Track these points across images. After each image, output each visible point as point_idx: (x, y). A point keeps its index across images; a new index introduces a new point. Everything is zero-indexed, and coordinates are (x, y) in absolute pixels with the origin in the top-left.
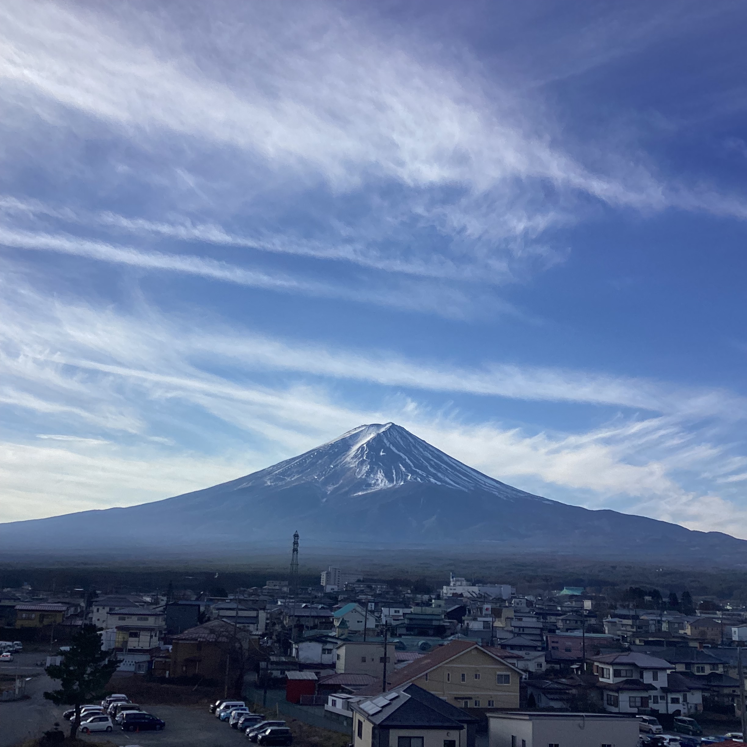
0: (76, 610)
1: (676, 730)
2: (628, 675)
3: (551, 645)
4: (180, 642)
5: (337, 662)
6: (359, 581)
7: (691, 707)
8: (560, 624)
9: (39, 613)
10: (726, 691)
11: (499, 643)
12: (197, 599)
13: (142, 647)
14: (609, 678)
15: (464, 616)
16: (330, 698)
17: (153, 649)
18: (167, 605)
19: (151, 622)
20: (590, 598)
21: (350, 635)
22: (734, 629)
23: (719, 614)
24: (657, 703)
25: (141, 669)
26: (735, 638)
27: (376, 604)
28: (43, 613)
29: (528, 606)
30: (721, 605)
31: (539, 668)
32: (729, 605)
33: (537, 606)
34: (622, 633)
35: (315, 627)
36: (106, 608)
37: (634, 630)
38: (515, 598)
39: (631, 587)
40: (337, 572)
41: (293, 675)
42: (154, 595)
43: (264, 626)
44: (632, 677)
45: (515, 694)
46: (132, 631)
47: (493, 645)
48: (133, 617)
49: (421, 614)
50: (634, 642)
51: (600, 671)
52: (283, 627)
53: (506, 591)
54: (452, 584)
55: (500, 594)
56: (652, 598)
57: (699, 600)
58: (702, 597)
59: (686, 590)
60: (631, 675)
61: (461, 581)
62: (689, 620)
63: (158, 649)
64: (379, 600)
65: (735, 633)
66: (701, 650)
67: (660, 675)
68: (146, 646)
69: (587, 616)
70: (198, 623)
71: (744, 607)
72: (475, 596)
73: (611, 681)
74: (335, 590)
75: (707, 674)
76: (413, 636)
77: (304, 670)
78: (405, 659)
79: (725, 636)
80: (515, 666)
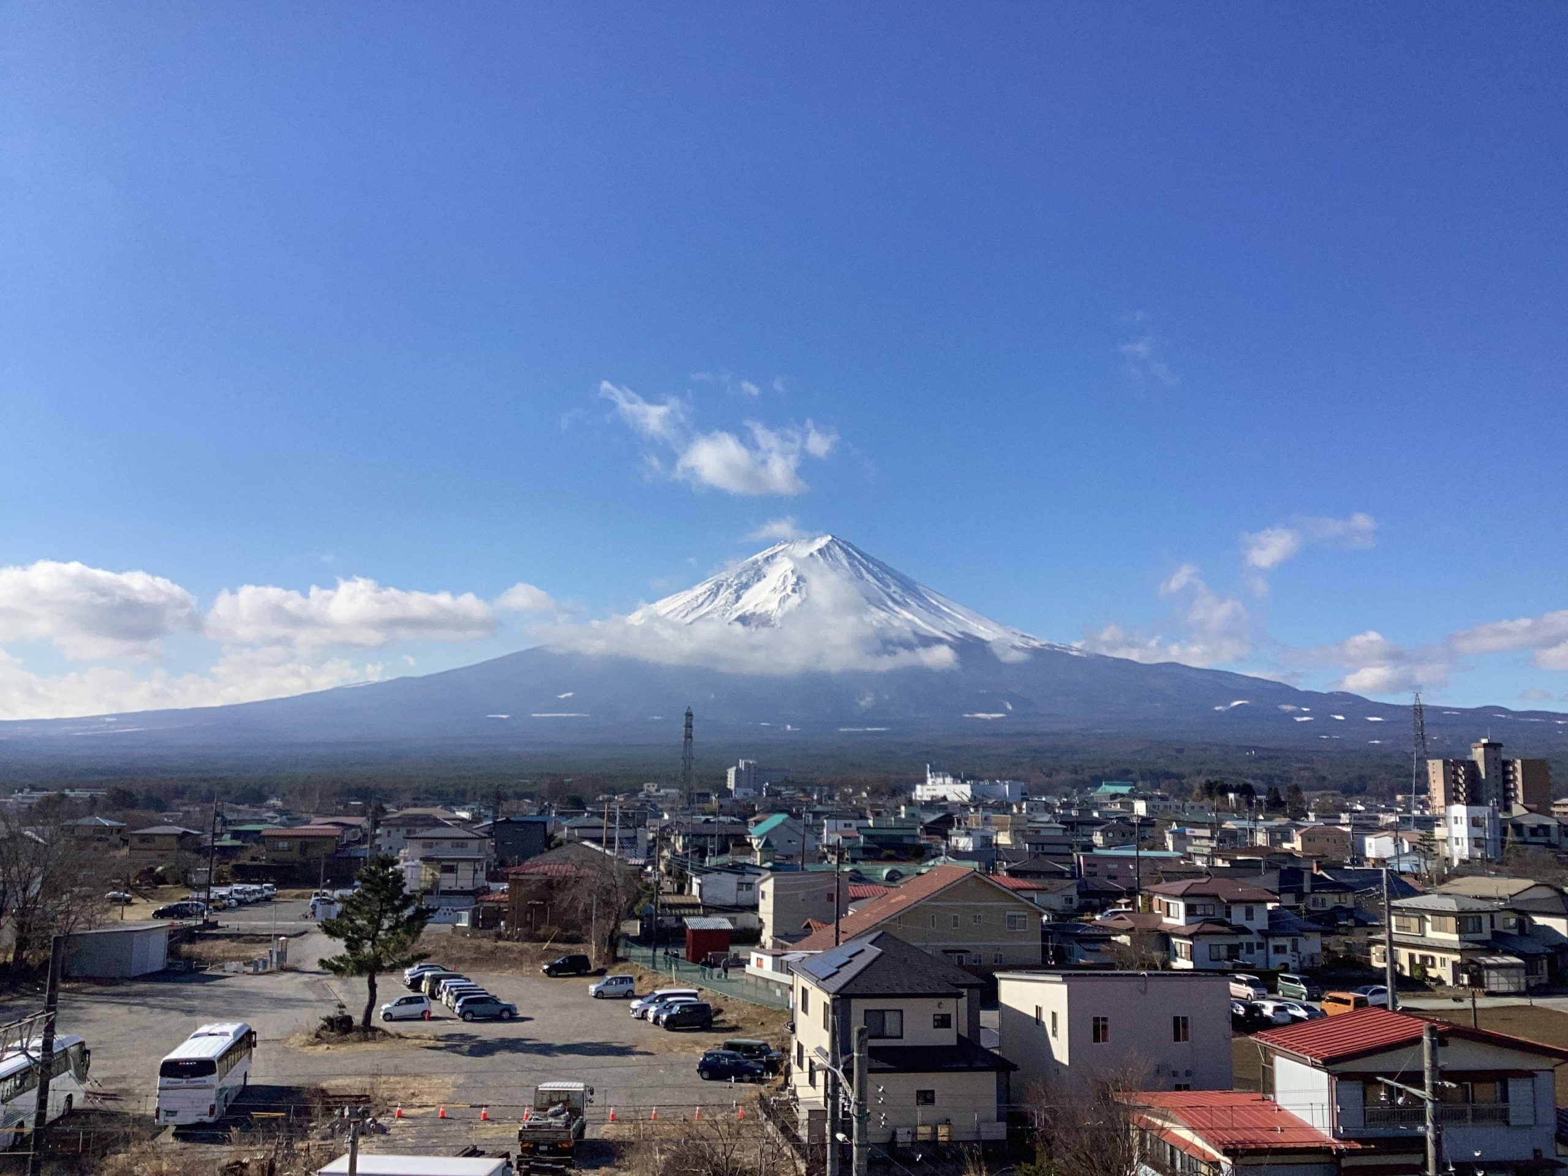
0: (355, 834)
2: (1207, 912)
3: (1085, 870)
4: (520, 878)
5: (761, 901)
6: (786, 781)
7: (1304, 958)
8: (1098, 839)
9: (299, 840)
11: (1006, 868)
12: (541, 813)
13: (461, 888)
14: (1178, 918)
15: (951, 828)
16: (754, 956)
17: (478, 889)
18: (495, 823)
19: (472, 850)
20: (1144, 798)
21: (779, 861)
22: (1369, 841)
23: (1345, 818)
24: (1253, 952)
25: (463, 920)
26: (1371, 853)
27: (817, 815)
28: (307, 840)
30: (1348, 804)
31: (1068, 904)
32: (1360, 804)
33: (1062, 812)
34: (1195, 850)
35: (724, 850)
36: (401, 830)
37: (1214, 844)
38: (1027, 800)
39: (1208, 781)
40: (752, 768)
41: (693, 923)
42: (474, 809)
43: (645, 850)
44: (1213, 915)
45: (1035, 943)
46: (445, 864)
47: (996, 871)
48: (443, 841)
49: (885, 828)
51: (1164, 908)
52: (674, 852)
53: (1012, 791)
54: (930, 781)
55: (1005, 796)
56: (1241, 796)
57: (1311, 796)
58: (1318, 793)
59: (1294, 782)
60: (1211, 913)
61: (944, 777)
62: (1298, 828)
63: (486, 889)
64: (819, 808)
65: (1370, 846)
66: (1318, 874)
67: (1256, 909)
68: (469, 887)
69: (1140, 825)
70: (546, 850)
71: (1383, 806)
72: (966, 799)
73: (1181, 921)
74: (750, 796)
75: (1329, 908)
76: (873, 861)
77: (711, 915)
78: (863, 896)
79: (1354, 852)
80: (1033, 902)
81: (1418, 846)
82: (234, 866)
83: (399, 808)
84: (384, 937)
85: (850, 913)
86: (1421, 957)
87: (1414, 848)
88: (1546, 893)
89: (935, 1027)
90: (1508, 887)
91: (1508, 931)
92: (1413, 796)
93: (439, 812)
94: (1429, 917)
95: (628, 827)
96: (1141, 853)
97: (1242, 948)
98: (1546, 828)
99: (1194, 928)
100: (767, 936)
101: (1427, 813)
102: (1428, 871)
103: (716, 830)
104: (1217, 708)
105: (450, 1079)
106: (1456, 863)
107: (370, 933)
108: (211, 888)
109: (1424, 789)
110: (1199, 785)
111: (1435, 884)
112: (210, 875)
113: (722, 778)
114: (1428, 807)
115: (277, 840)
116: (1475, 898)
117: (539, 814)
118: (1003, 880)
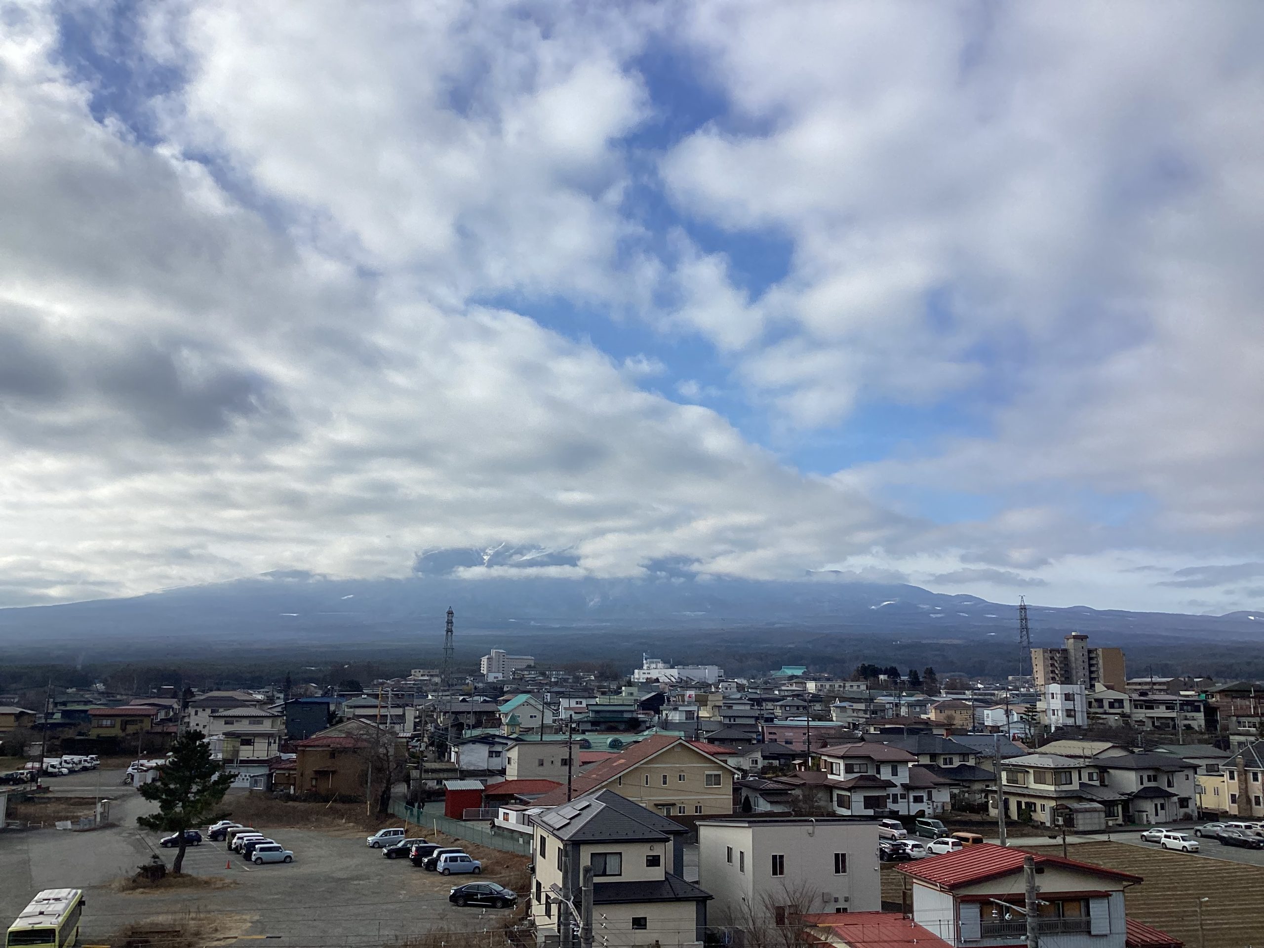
0: (167, 713)
1: (918, 833)
2: (863, 770)
3: (767, 737)
4: (308, 749)
5: (508, 766)
6: (529, 667)
7: (937, 806)
8: (778, 712)
9: (120, 718)
10: (977, 786)
11: (705, 736)
12: (325, 695)
13: (259, 758)
14: (839, 775)
15: (662, 705)
16: (501, 811)
17: (272, 759)
18: (286, 704)
19: (266, 726)
20: (814, 679)
21: (521, 733)
22: (986, 712)
23: (968, 694)
24: (897, 802)
25: (259, 785)
26: (988, 723)
27: (555, 695)
28: (127, 718)
29: (739, 691)
30: (971, 683)
31: (754, 765)
32: (980, 684)
33: (749, 690)
34: (853, 720)
35: (478, 725)
36: (207, 710)
37: (868, 716)
38: (723, 681)
39: (863, 665)
40: (501, 657)
41: (452, 785)
42: (268, 692)
43: (413, 726)
44: (867, 772)
45: (728, 797)
46: (243, 738)
47: (697, 739)
48: (242, 719)
49: (609, 705)
50: (867, 731)
51: (829, 766)
52: (437, 727)
53: (710, 673)
54: (645, 667)
55: (705, 678)
56: (888, 677)
57: (944, 678)
58: (948, 675)
59: (929, 667)
60: (866, 771)
61: (657, 663)
62: (933, 702)
63: (278, 759)
64: (556, 689)
65: (988, 717)
66: (947, 739)
67: (900, 769)
68: (263, 756)
69: (810, 701)
70: (328, 725)
71: (998, 685)
72: (674, 680)
73: (842, 778)
74: (499, 679)
75: (955, 767)
76: (601, 732)
77: (467, 778)
78: (591, 761)
79: (976, 721)
80: (727, 764)
81: (1024, 716)
82: (65, 740)
83: (204, 692)
84: (193, 799)
85: (580, 775)
86: (1026, 803)
87: (1021, 717)
88: (1119, 753)
89: (647, 866)
90: (1092, 749)
91: (1091, 783)
92: (1021, 677)
93: (239, 695)
94: (1030, 772)
95: (398, 706)
96: (811, 723)
97: (889, 799)
98: (1121, 702)
99: (852, 783)
101: (1032, 690)
102: (1032, 736)
103: (472, 707)
104: (871, 607)
105: (248, 917)
106: (1053, 729)
107: (181, 795)
108: (45, 759)
109: (1030, 672)
110: (855, 668)
111: (1037, 746)
112: (43, 747)
113: (476, 664)
114: (1033, 686)
115: (102, 718)
116: (1067, 756)
117: (322, 697)
118: (703, 746)
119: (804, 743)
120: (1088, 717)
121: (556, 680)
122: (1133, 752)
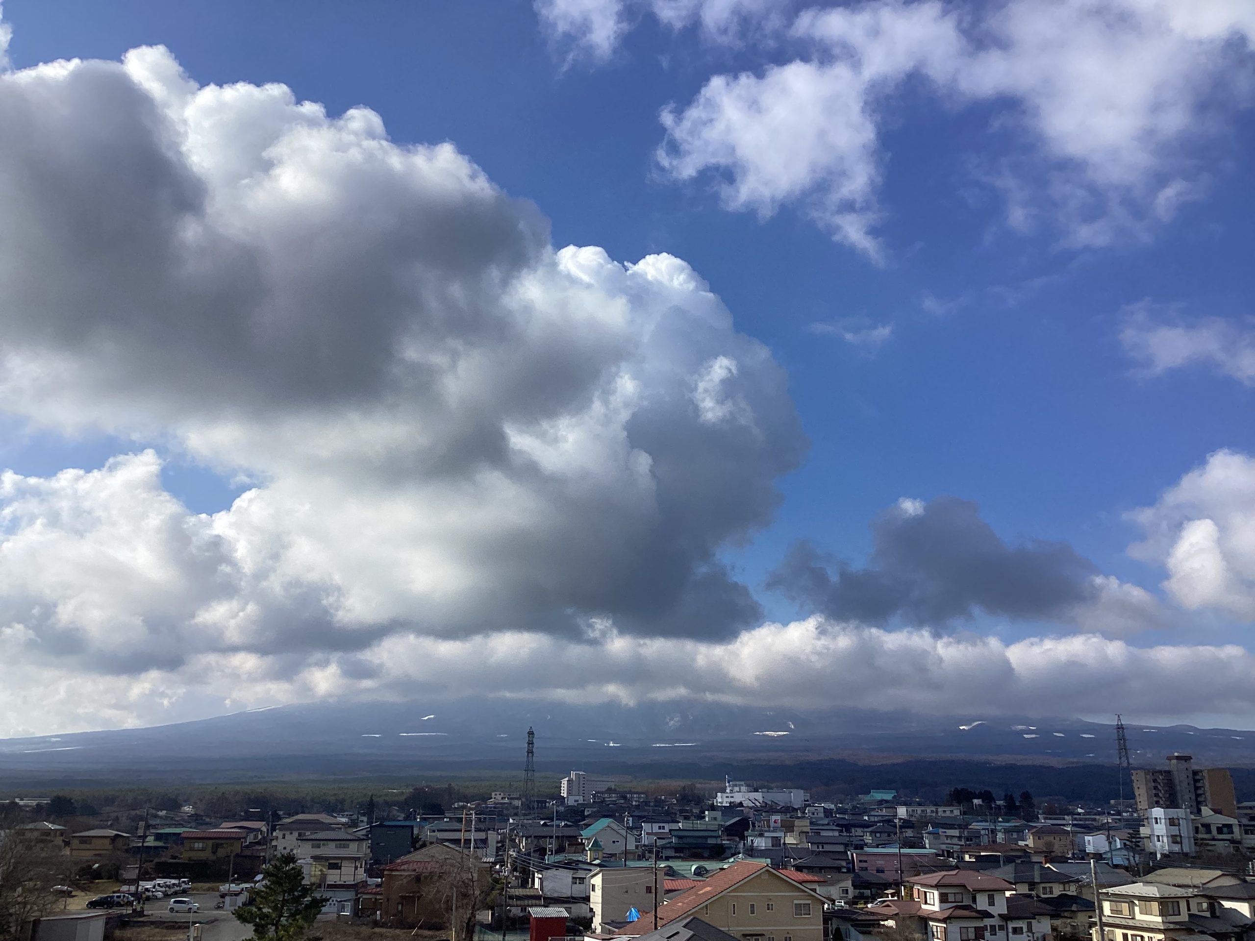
0: (256, 837)
2: (957, 900)
3: (858, 865)
4: (393, 873)
5: (592, 894)
6: (609, 789)
7: (1037, 938)
8: (868, 839)
9: (211, 841)
11: (793, 864)
12: (408, 818)
13: (345, 882)
14: (934, 905)
15: (747, 830)
16: (587, 940)
17: (358, 883)
18: (371, 827)
19: (353, 849)
20: (905, 804)
21: (605, 859)
22: (1087, 838)
23: (1068, 819)
24: (995, 934)
25: (346, 910)
26: (1090, 849)
27: (634, 819)
28: (217, 841)
29: (826, 816)
30: (1070, 807)
31: (845, 895)
32: (1080, 807)
33: (837, 816)
34: (947, 847)
35: (560, 850)
36: (294, 832)
37: (962, 843)
38: (809, 805)
39: (956, 788)
40: (582, 779)
41: (537, 912)
42: (352, 815)
43: (495, 851)
44: (962, 902)
45: (818, 927)
46: (331, 862)
47: (784, 867)
48: (329, 843)
49: (693, 830)
50: (963, 858)
51: (922, 896)
52: (519, 851)
53: (796, 797)
54: (728, 790)
55: (791, 802)
56: (983, 801)
57: (1042, 802)
58: (1047, 799)
59: (1025, 790)
60: (961, 900)
61: (740, 785)
62: (1030, 828)
63: (365, 884)
64: (637, 813)
65: (1089, 844)
66: (1046, 866)
67: (997, 898)
68: (350, 880)
69: (901, 827)
70: (412, 849)
71: (1100, 809)
72: (758, 805)
73: (936, 908)
74: (580, 802)
75: (1056, 896)
76: (684, 859)
77: (550, 905)
78: (676, 888)
79: (1076, 847)
80: (816, 892)
81: (1128, 843)
82: (158, 864)
83: (290, 815)
85: (665, 903)
86: (1132, 936)
87: (1125, 844)
88: (1230, 882)
90: (1200, 877)
91: (1202, 914)
92: (1121, 800)
93: (324, 818)
94: (1137, 902)
95: (481, 831)
96: (903, 851)
98: (1229, 826)
99: (947, 914)
100: (597, 922)
101: (1135, 815)
102: (1137, 865)
103: (554, 832)
104: (961, 728)
106: (1158, 856)
107: (274, 919)
108: (139, 882)
109: (1130, 795)
110: (948, 793)
111: (1142, 875)
112: (140, 871)
113: (557, 787)
114: (1136, 810)
115: (194, 841)
116: (1175, 886)
117: (405, 819)
118: (791, 874)
119: (897, 871)
120: (1196, 844)
121: (637, 803)
122: (1245, 881)
